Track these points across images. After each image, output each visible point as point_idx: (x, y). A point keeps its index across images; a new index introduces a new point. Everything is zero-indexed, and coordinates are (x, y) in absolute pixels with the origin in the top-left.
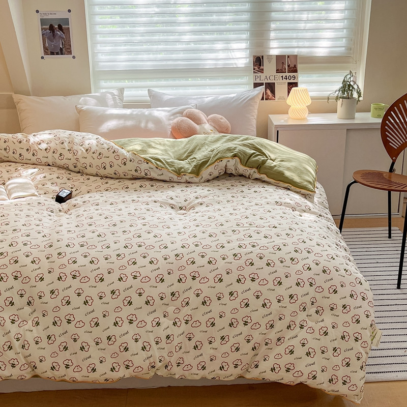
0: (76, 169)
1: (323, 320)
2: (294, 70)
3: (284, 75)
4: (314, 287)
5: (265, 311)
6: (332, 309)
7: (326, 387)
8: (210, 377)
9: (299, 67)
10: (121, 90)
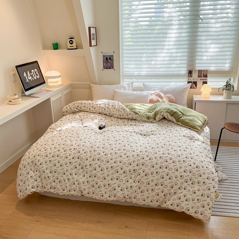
0: (110, 115)
1: (194, 187)
2: (206, 76)
3: (201, 78)
4: (192, 173)
5: (170, 181)
6: (198, 183)
7: (193, 215)
8: (147, 204)
9: (208, 75)
10: (132, 83)
